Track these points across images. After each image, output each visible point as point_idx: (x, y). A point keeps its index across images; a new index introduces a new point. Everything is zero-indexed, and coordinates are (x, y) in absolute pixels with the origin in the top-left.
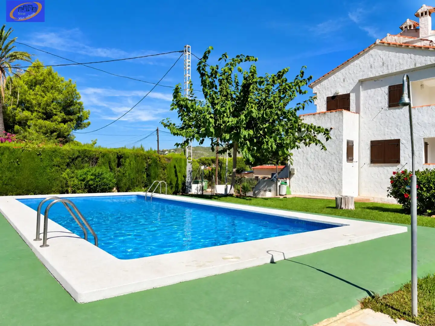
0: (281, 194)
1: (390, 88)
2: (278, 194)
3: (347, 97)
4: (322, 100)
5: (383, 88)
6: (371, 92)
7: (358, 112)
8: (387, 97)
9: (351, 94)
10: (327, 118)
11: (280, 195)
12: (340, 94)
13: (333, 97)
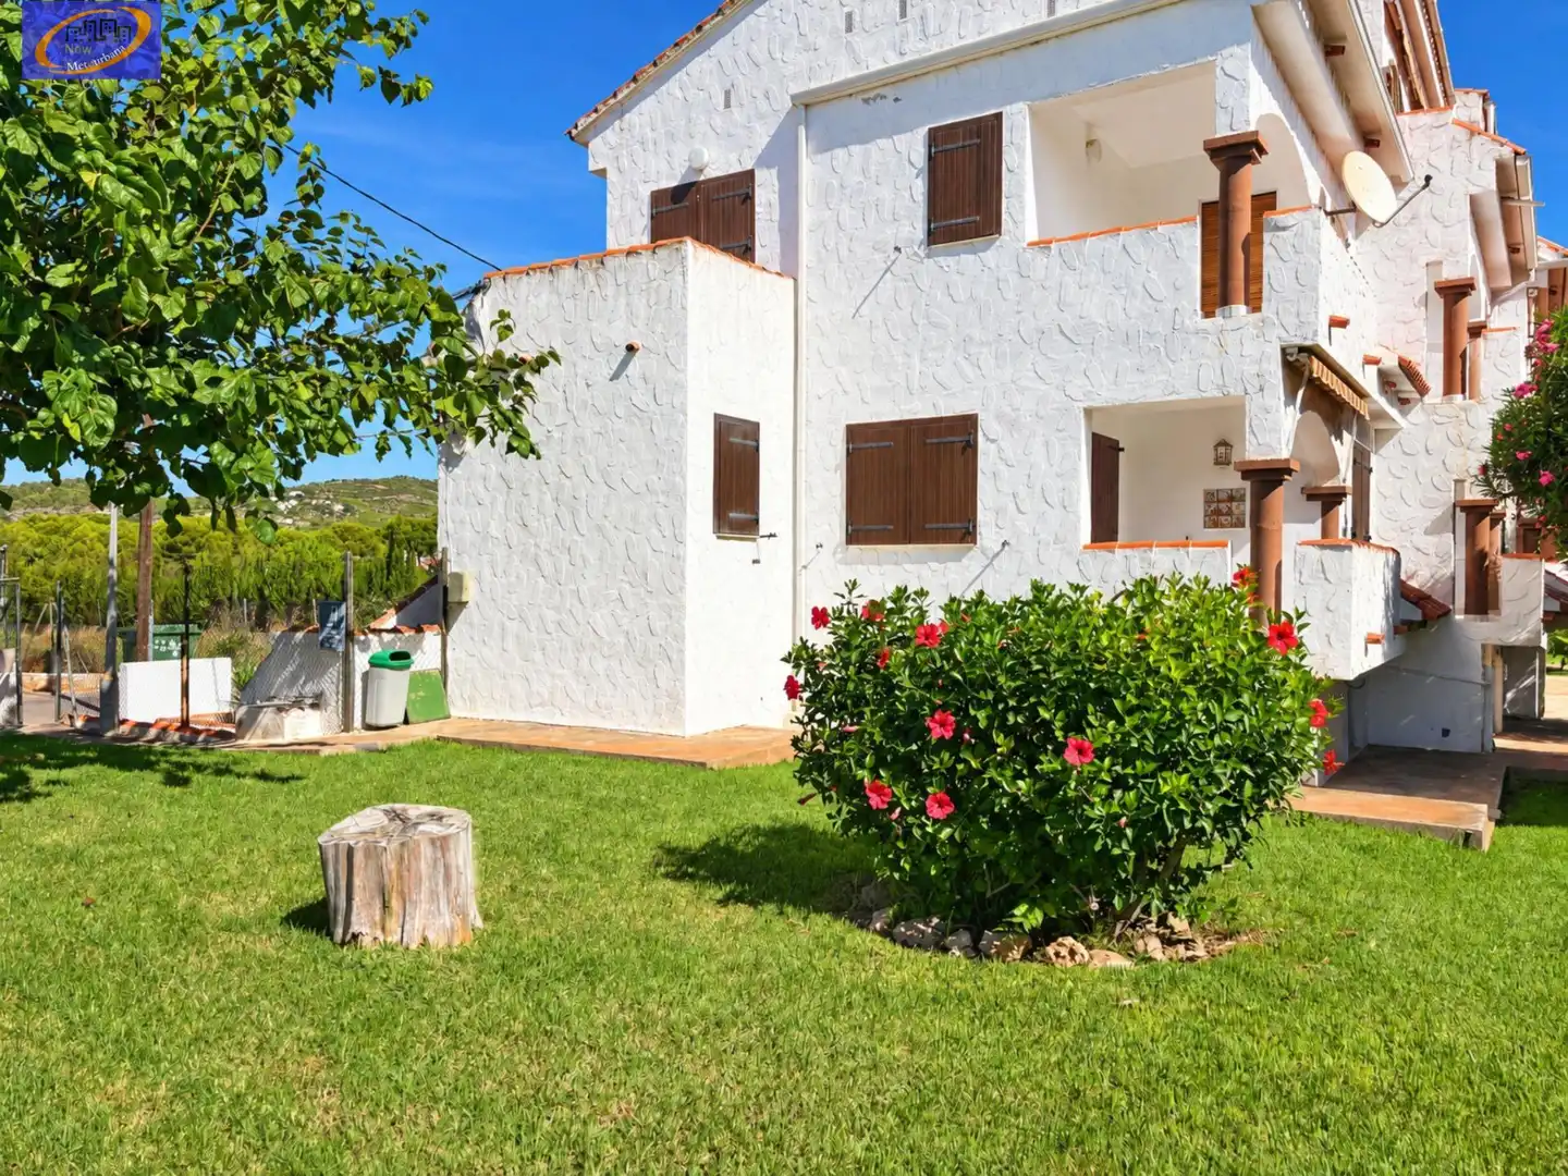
0: (371, 720)
1: (935, 136)
2: (357, 722)
3: (740, 188)
4: (630, 205)
5: (902, 140)
6: (848, 158)
7: (789, 269)
8: (920, 187)
9: (757, 174)
10: (610, 291)
11: (369, 727)
12: (712, 172)
13: (680, 193)
